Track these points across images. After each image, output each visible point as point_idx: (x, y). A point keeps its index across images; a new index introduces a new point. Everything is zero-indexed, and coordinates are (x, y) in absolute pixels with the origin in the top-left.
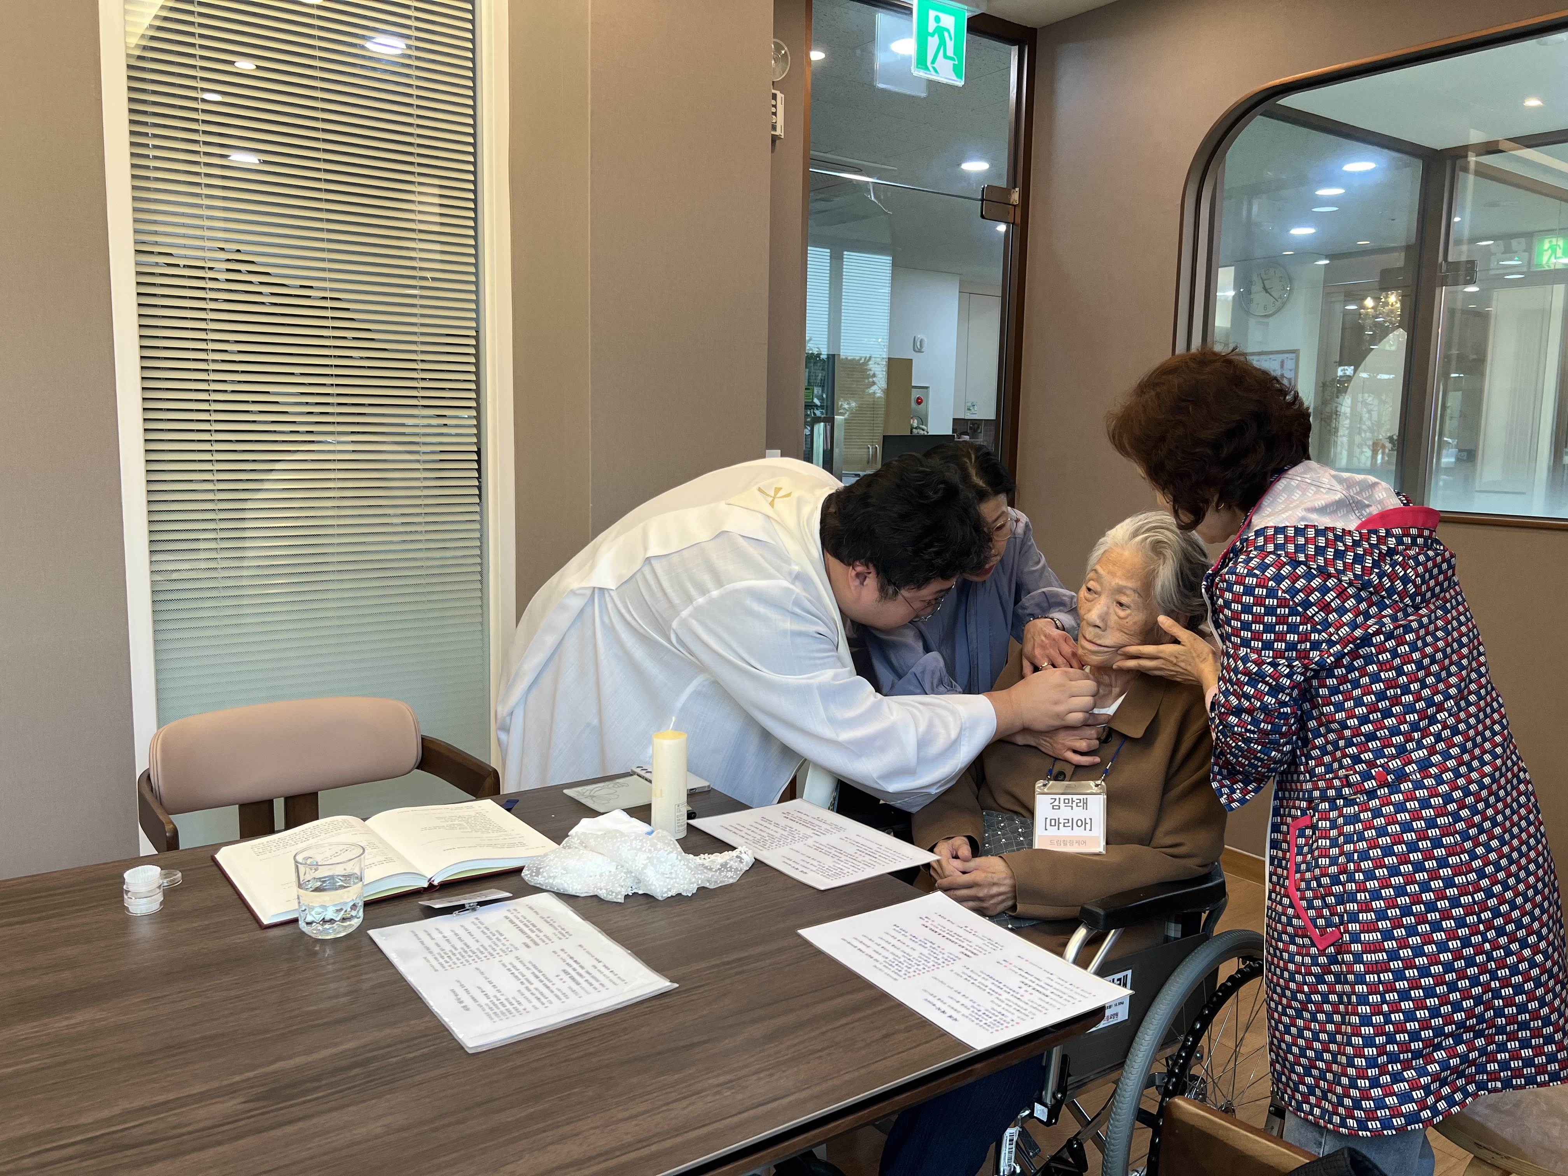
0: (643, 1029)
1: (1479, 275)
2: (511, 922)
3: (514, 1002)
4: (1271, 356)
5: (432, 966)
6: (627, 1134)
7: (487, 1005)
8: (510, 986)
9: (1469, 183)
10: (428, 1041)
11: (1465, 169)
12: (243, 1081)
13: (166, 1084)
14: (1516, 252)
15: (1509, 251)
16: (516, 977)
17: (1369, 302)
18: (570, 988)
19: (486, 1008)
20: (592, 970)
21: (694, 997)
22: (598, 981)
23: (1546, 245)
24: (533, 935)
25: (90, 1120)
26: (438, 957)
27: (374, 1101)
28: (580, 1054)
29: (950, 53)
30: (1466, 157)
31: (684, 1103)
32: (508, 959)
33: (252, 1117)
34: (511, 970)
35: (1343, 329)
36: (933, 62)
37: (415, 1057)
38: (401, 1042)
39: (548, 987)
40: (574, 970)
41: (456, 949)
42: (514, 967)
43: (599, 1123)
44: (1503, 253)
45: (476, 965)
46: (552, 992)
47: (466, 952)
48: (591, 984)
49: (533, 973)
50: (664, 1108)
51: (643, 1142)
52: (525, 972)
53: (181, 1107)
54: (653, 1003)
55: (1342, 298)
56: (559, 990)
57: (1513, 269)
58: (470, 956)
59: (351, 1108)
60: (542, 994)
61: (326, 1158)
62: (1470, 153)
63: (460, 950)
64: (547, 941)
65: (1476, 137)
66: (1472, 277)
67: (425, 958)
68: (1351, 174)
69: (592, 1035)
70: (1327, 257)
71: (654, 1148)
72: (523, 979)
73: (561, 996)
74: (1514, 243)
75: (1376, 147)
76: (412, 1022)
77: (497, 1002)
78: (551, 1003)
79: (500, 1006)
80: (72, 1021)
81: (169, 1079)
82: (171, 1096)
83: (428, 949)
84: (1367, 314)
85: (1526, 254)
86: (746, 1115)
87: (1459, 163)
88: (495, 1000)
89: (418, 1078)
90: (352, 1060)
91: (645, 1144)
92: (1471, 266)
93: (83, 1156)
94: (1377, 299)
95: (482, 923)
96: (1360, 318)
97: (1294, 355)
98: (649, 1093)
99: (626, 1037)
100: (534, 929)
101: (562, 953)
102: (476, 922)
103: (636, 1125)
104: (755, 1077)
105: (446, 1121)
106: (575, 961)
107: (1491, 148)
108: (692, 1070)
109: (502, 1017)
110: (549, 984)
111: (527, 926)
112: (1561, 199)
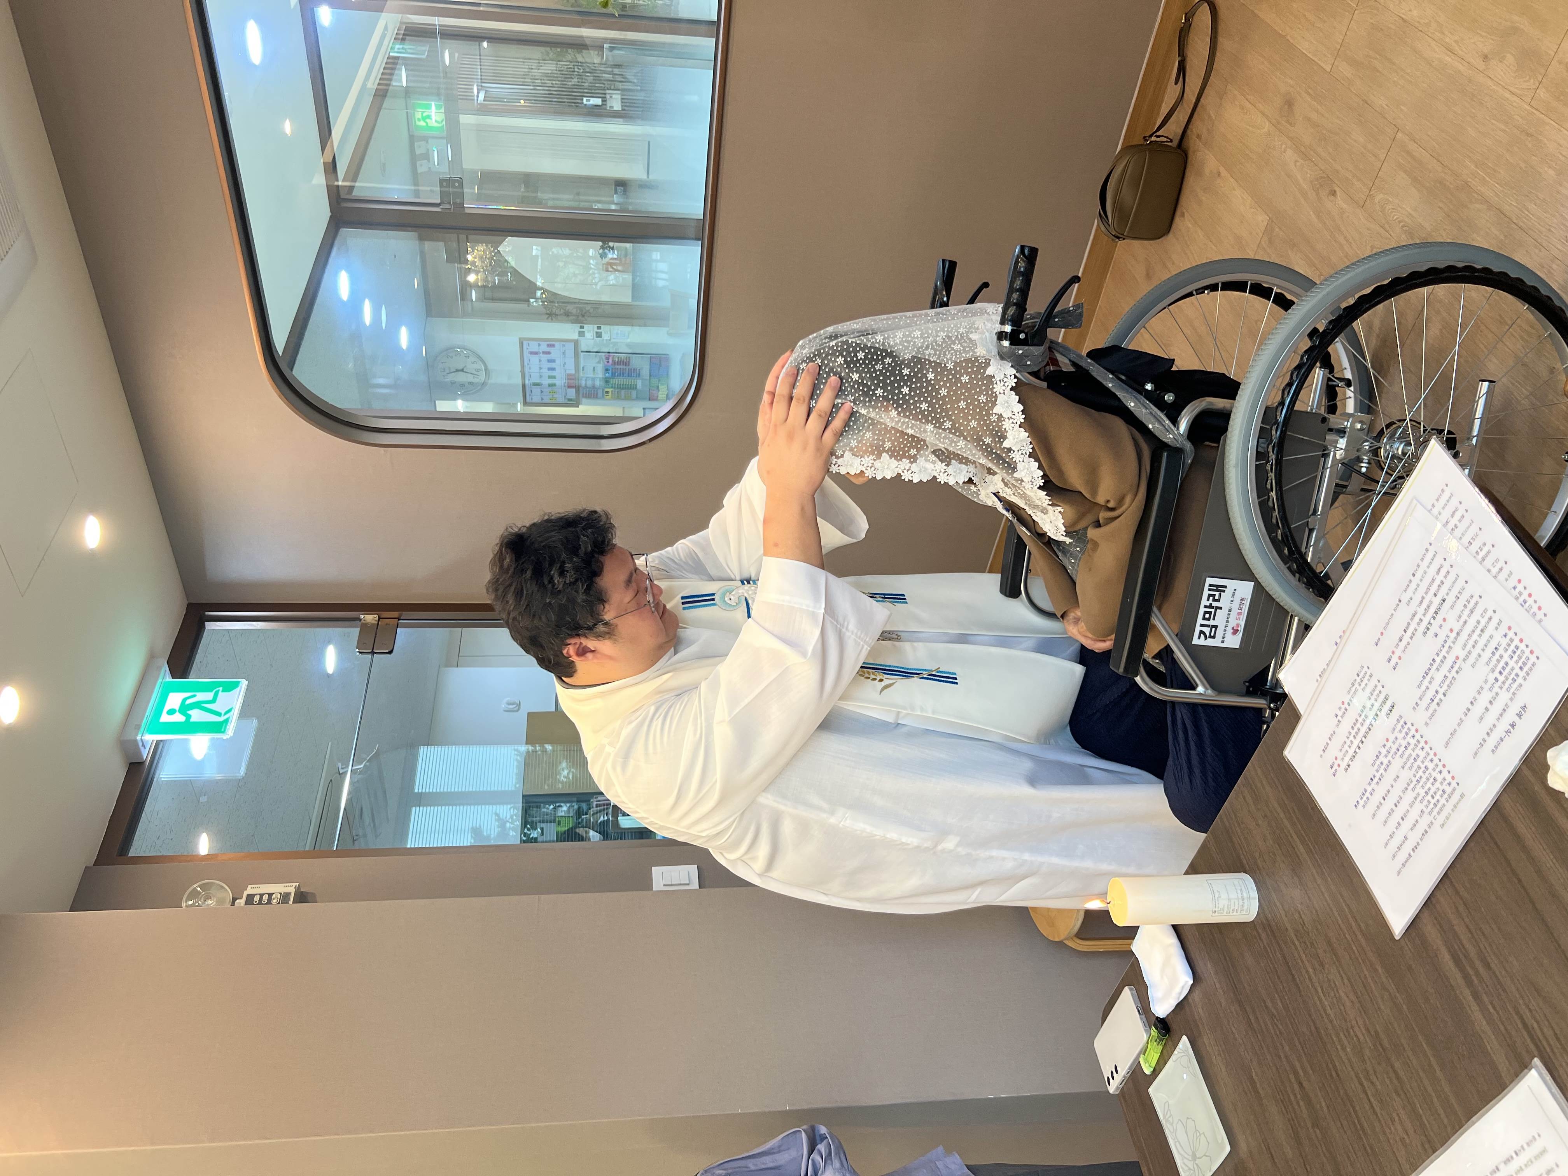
9: (365, 186)
11: (351, 189)
14: (428, 150)
15: (427, 156)
17: (472, 278)
23: (422, 123)
29: (209, 696)
30: (338, 186)
36: (219, 714)
44: (429, 161)
62: (335, 185)
65: (320, 180)
66: (456, 181)
68: (351, 293)
74: (418, 152)
84: (482, 280)
85: (430, 141)
87: (343, 195)
92: (444, 183)
94: (470, 271)
96: (485, 286)
97: (525, 343)
107: (331, 167)
112: (380, 109)
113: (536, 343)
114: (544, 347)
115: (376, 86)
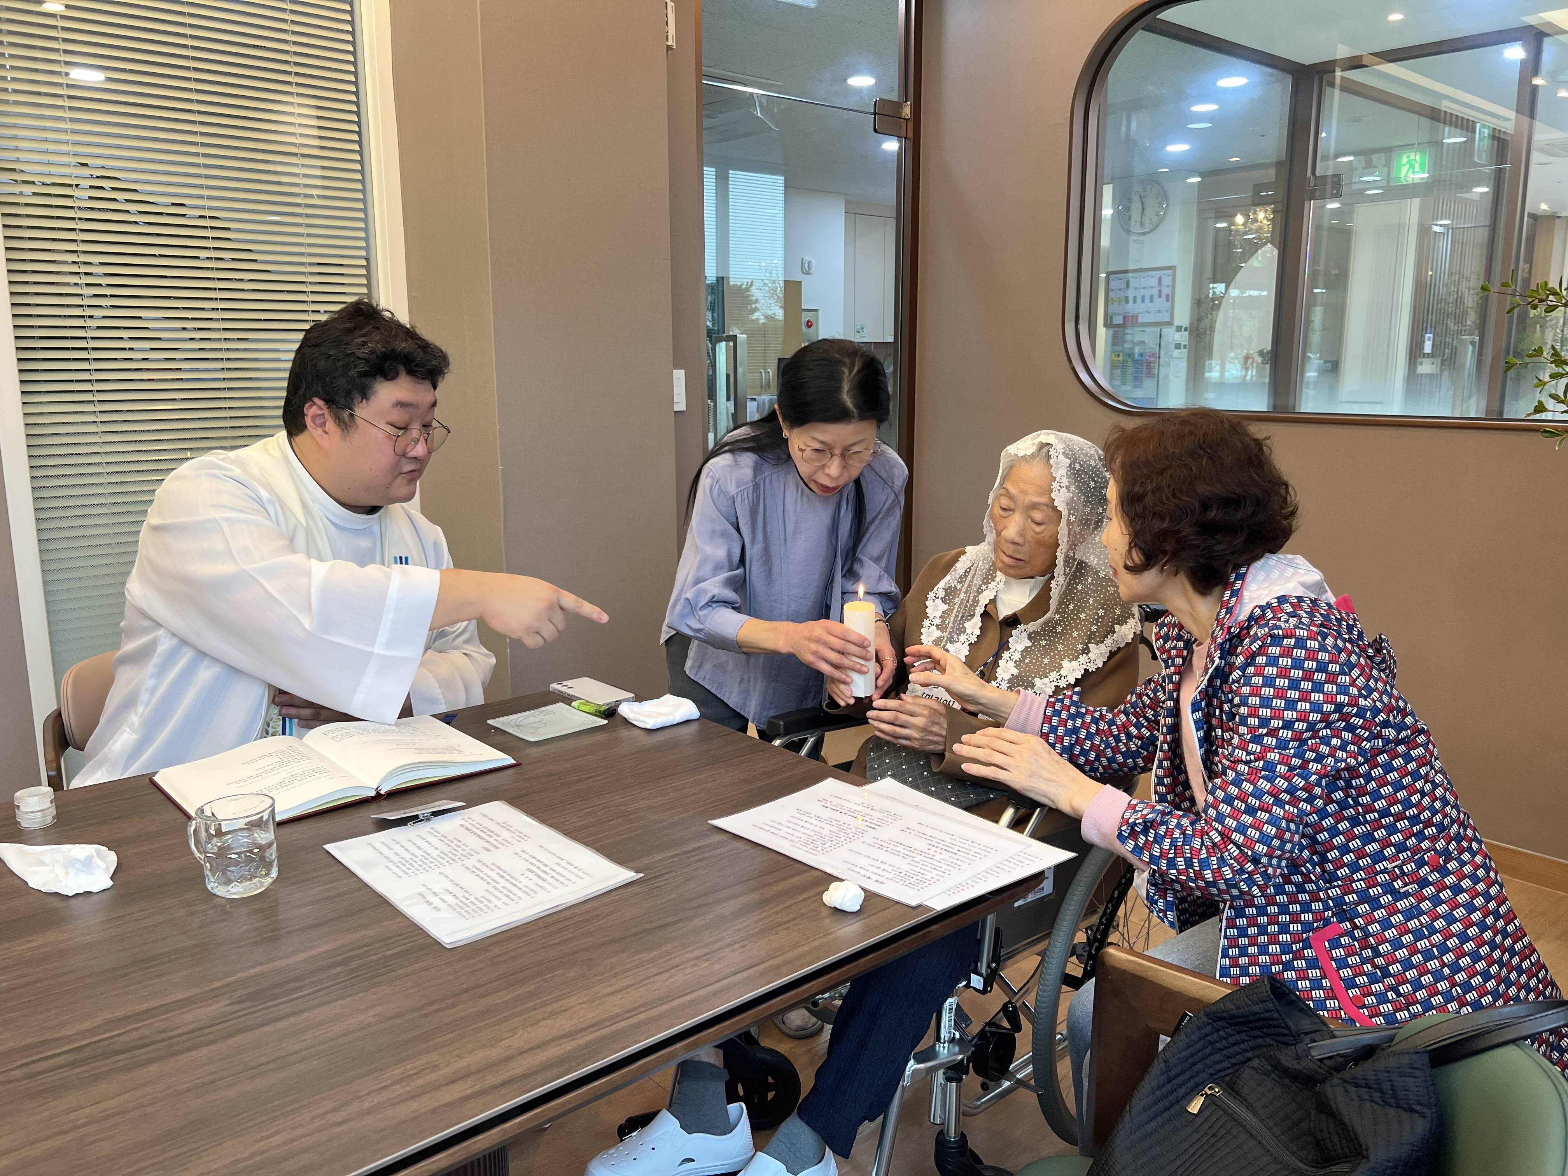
0: (614, 915)
1: (1345, 190)
2: (467, 829)
3: (483, 900)
4: (1149, 273)
5: (396, 874)
6: (614, 1006)
7: (457, 904)
8: (477, 887)
9: (1335, 99)
10: (405, 939)
11: (1332, 85)
12: (223, 986)
13: (146, 994)
14: (1376, 167)
15: (1369, 167)
16: (482, 878)
17: (1239, 219)
18: (537, 884)
19: (457, 907)
20: (556, 868)
21: (661, 884)
22: (563, 876)
23: (1404, 160)
24: (492, 840)
25: (74, 1031)
26: (400, 865)
27: (360, 995)
28: (557, 941)
30: (1334, 71)
31: (665, 976)
32: (470, 863)
33: (240, 1017)
34: (476, 872)
35: (1216, 246)
37: (394, 954)
38: (378, 942)
39: (515, 885)
40: (538, 868)
41: (416, 857)
42: (478, 869)
43: (586, 999)
44: (1365, 168)
45: (439, 870)
46: (520, 889)
47: (427, 859)
48: (557, 880)
49: (498, 873)
50: (647, 981)
51: (631, 1012)
52: (490, 873)
53: (167, 1012)
54: (620, 892)
55: (1213, 215)
56: (526, 887)
57: (1373, 185)
58: (431, 862)
59: (339, 1002)
60: (510, 891)
61: (322, 1047)
62: (1337, 68)
63: (420, 858)
64: (507, 844)
65: (1342, 52)
66: (1338, 192)
67: (387, 867)
68: (1225, 90)
69: (566, 923)
70: (1201, 174)
71: (642, 1016)
72: (488, 880)
73: (530, 892)
74: (1374, 157)
75: (1248, 62)
76: (386, 923)
77: (467, 902)
78: (520, 898)
79: (470, 904)
80: (35, 944)
81: (148, 989)
82: (154, 1004)
83: (388, 858)
84: (1237, 231)
85: (1386, 169)
86: (725, 982)
87: (1326, 77)
88: (464, 900)
89: (401, 971)
90: (331, 960)
91: (633, 1013)
92: (1337, 180)
93: (72, 1065)
94: (1247, 216)
95: (439, 833)
96: (1230, 235)
97: (1170, 272)
98: (629, 970)
99: (600, 922)
100: (492, 834)
101: (523, 855)
102: (433, 831)
103: (622, 998)
104: (729, 949)
105: (436, 1007)
106: (538, 860)
107: (1356, 63)
108: (668, 947)
109: (474, 914)
110: (516, 883)
111: (484, 832)
112: (1420, 114)
113: (1170, 283)
114: (1166, 291)
115: (1443, 109)
